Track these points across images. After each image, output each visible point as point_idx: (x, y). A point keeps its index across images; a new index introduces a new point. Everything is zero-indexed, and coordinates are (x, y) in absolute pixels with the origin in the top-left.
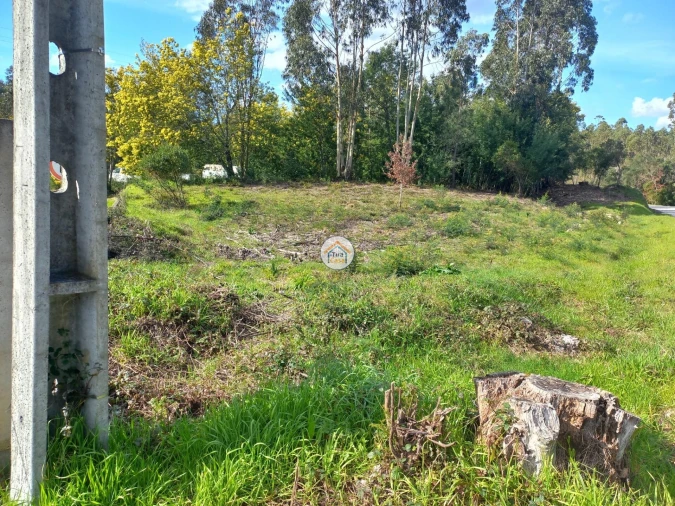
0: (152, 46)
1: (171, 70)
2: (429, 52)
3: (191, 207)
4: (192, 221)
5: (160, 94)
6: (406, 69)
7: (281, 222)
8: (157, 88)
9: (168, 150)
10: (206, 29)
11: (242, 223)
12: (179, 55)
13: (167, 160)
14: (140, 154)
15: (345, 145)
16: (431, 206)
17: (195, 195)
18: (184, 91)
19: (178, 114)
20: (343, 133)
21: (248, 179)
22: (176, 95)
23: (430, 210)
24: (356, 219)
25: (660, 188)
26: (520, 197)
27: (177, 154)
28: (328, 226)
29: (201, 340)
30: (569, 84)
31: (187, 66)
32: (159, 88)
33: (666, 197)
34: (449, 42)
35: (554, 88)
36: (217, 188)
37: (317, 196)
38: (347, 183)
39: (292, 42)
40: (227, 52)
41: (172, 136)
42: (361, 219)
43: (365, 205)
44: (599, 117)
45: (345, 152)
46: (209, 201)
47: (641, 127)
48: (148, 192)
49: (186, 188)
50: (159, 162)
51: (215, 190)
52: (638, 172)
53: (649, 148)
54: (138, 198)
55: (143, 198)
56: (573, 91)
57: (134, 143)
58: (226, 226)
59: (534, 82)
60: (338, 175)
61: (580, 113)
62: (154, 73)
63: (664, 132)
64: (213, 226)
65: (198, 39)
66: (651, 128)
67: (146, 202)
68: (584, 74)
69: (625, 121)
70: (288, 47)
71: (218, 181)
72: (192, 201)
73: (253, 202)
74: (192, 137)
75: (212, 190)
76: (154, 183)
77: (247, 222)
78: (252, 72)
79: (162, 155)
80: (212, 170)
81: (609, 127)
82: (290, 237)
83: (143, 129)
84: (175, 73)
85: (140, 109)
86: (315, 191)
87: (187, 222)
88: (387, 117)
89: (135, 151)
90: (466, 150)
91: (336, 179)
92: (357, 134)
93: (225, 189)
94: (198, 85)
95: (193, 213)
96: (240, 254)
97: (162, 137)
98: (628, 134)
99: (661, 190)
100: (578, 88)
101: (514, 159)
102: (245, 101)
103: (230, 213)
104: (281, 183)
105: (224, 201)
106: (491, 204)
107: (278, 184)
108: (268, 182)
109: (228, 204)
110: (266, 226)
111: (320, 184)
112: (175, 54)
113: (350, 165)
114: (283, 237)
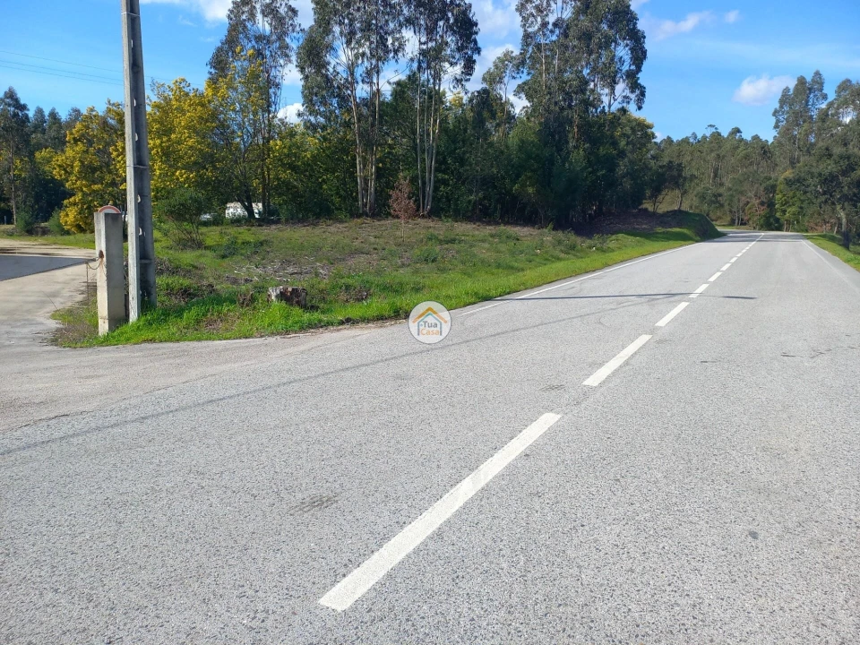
0: (163, 85)
1: (183, 112)
3: (207, 248)
4: (207, 259)
5: (173, 136)
7: (288, 258)
8: (170, 129)
9: (182, 195)
10: (219, 63)
11: (252, 259)
12: (191, 95)
13: (182, 205)
15: (366, 180)
17: (212, 236)
18: (197, 133)
19: (192, 156)
20: (365, 172)
21: (268, 218)
22: (190, 137)
24: (357, 253)
27: (191, 198)
28: (328, 260)
31: (199, 107)
32: (172, 129)
36: (235, 229)
37: (332, 233)
38: (369, 220)
39: (306, 78)
41: (188, 178)
42: (361, 252)
45: (366, 188)
46: (225, 241)
47: (756, 137)
48: (165, 234)
49: (203, 229)
50: (174, 207)
51: (232, 230)
52: (740, 193)
58: (239, 262)
60: (361, 212)
62: (166, 113)
64: (225, 262)
65: (210, 73)
68: (638, 92)
69: (739, 131)
70: (303, 82)
71: (237, 221)
72: (209, 242)
73: (266, 241)
74: (209, 178)
75: (228, 231)
76: (170, 225)
77: (257, 258)
78: (269, 106)
79: (176, 199)
80: (234, 209)
81: (721, 137)
82: (290, 270)
83: (158, 172)
84: (188, 114)
86: (333, 228)
87: (202, 260)
90: (488, 182)
91: (359, 216)
92: (378, 169)
93: (241, 229)
95: (208, 252)
97: (178, 179)
99: (763, 212)
100: (632, 107)
101: (530, 190)
102: (264, 138)
103: (243, 251)
104: (302, 221)
105: (240, 241)
106: (492, 236)
107: (299, 221)
108: (287, 221)
109: (243, 243)
110: (273, 262)
111: (341, 222)
112: (187, 94)
113: (372, 201)
114: (284, 270)
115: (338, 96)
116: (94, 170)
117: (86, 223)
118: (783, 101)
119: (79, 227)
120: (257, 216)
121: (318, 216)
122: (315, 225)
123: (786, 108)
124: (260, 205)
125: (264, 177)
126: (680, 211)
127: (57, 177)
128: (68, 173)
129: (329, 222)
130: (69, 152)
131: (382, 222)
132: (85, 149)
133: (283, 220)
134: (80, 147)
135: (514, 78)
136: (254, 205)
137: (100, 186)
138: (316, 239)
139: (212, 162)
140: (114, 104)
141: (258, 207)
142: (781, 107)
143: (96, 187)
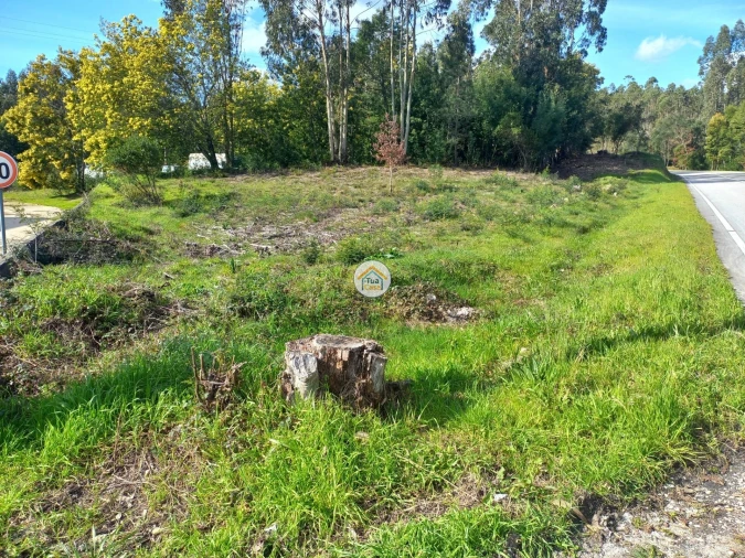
0: (114, 25)
1: (135, 52)
2: (421, 18)
3: (166, 204)
4: (164, 219)
5: (125, 80)
6: (400, 38)
7: (261, 214)
8: (122, 72)
9: (133, 143)
11: (218, 217)
12: (143, 34)
13: (133, 154)
14: (108, 147)
15: (336, 124)
16: (424, 188)
17: (171, 190)
18: (152, 75)
19: (147, 101)
20: (335, 113)
21: (234, 168)
22: (143, 80)
23: (422, 192)
24: (342, 206)
25: (691, 152)
26: (525, 172)
27: (144, 146)
28: (311, 216)
29: (107, 335)
30: (582, 46)
31: (153, 46)
32: (124, 73)
33: (697, 161)
34: (442, 7)
35: (565, 51)
36: (197, 181)
37: (306, 184)
38: (342, 168)
39: (270, 14)
40: (199, 27)
41: (141, 126)
42: (348, 206)
43: (356, 191)
44: (628, 77)
45: (337, 133)
46: (186, 195)
47: (672, 86)
48: (117, 189)
49: (162, 182)
50: (125, 156)
51: (195, 183)
52: (668, 136)
53: (679, 109)
54: (107, 197)
55: (113, 197)
56: (586, 54)
57: (100, 136)
58: (200, 222)
59: (538, 46)
60: (332, 159)
61: (599, 76)
62: (117, 55)
63: (695, 90)
64: (186, 222)
65: (167, 14)
66: (682, 87)
67: (114, 201)
68: (598, 34)
69: (655, 80)
70: (266, 19)
71: (199, 173)
72: (168, 196)
73: (233, 194)
74: (166, 126)
76: (122, 180)
77: (225, 216)
78: (230, 48)
79: (127, 148)
80: (197, 160)
81: (638, 87)
82: (268, 230)
83: (109, 120)
84: (141, 55)
85: (104, 98)
86: (305, 178)
87: (158, 220)
88: (384, 93)
89: (103, 145)
90: (466, 125)
91: (330, 164)
92: (349, 113)
93: (205, 181)
94: (168, 68)
95: (167, 210)
96: (208, 251)
97: (131, 127)
98: (659, 95)
99: (691, 154)
100: (592, 50)
101: (515, 131)
102: (225, 82)
103: (207, 207)
104: (269, 171)
105: (203, 195)
106: (487, 182)
107: (266, 171)
108: (254, 171)
109: (207, 197)
110: (243, 220)
111: (312, 170)
112: (140, 34)
113: (344, 147)
114: (259, 231)
115: (304, 35)
116: (48, 122)
117: (40, 178)
118: (707, 50)
119: (33, 181)
120: (220, 167)
121: (285, 165)
122: (284, 175)
123: (710, 56)
124: (224, 155)
125: (226, 125)
126: (639, 153)
127: (10, 131)
128: (21, 126)
129: (300, 171)
130: (22, 104)
131: (357, 170)
132: (36, 99)
133: (250, 169)
134: (31, 98)
135: (478, 20)
136: (217, 155)
137: (54, 139)
138: (289, 190)
139: (170, 109)
140: (65, 52)
141: (221, 158)
142: (706, 55)
143: (49, 140)
